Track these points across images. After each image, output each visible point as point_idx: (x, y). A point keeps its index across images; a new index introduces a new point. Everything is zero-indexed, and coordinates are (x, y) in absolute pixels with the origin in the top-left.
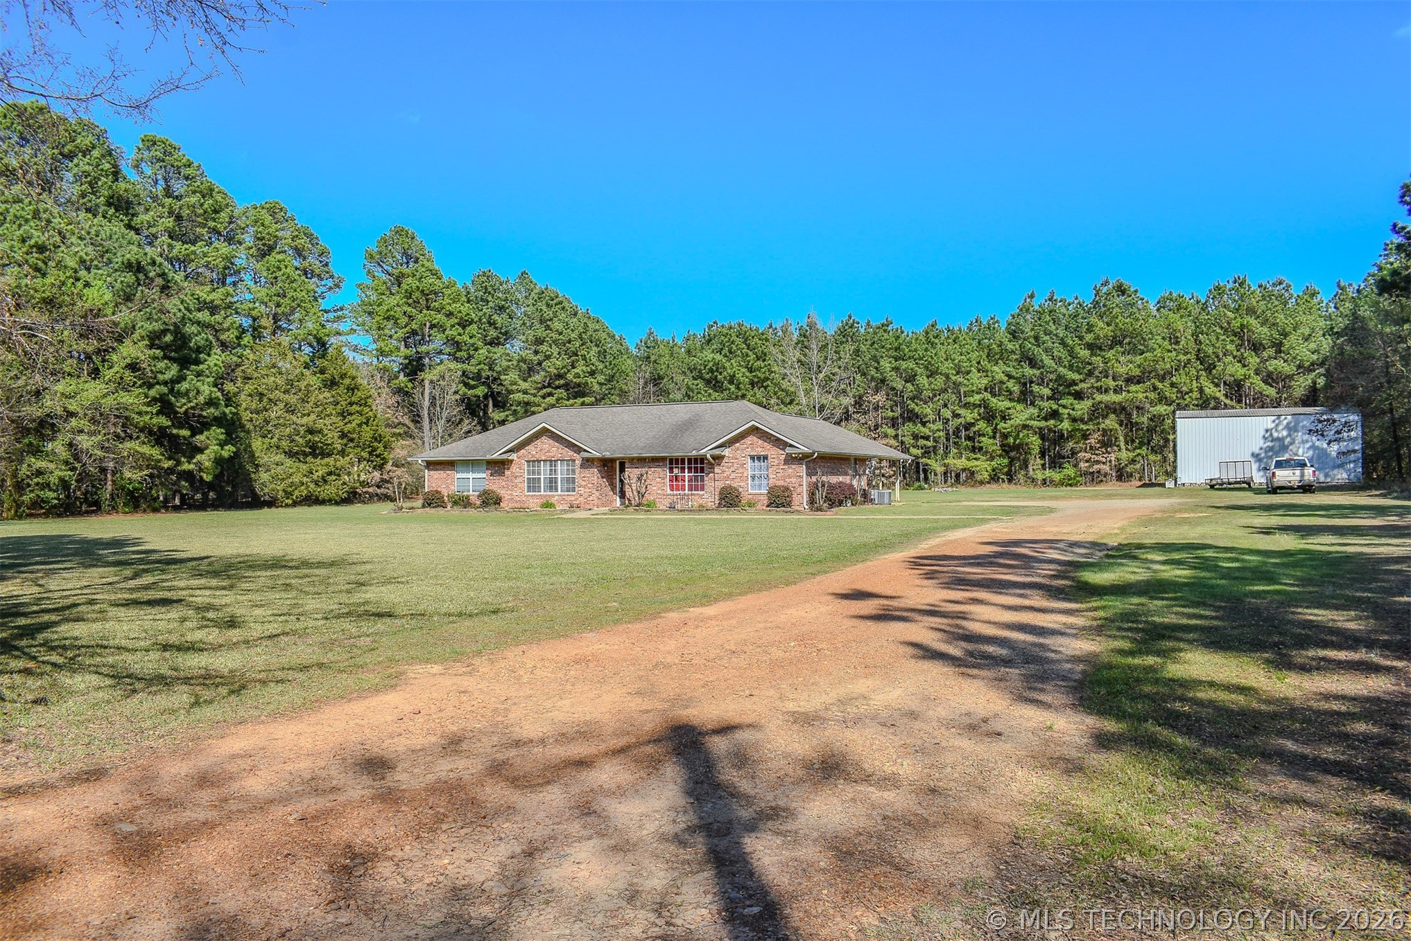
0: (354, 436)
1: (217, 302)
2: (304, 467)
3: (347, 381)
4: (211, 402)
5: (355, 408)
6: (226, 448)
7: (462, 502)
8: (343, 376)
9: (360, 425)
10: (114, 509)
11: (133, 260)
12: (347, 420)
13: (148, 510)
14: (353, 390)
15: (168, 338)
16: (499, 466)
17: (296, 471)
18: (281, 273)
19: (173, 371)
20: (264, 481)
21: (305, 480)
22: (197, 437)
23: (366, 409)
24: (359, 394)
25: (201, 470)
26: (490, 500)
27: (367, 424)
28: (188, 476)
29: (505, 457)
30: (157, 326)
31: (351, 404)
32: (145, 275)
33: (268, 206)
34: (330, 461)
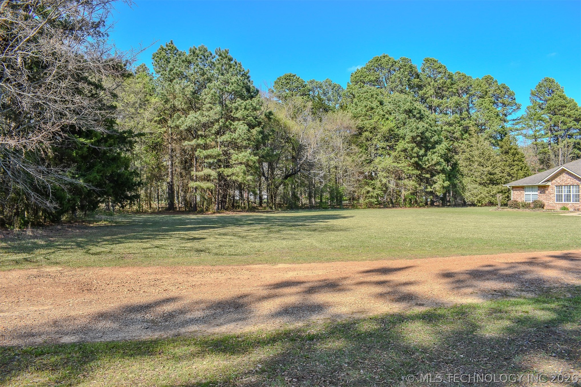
0: (514, 175)
1: (451, 122)
2: (486, 189)
3: (512, 151)
4: (438, 163)
5: (516, 163)
6: (446, 182)
7: (526, 206)
8: (510, 149)
9: (518, 170)
10: (405, 206)
11: (407, 109)
12: (512, 168)
13: (418, 207)
14: (515, 154)
15: (419, 139)
16: (543, 188)
17: (483, 192)
18: (482, 106)
19: (422, 152)
20: (467, 196)
21: (487, 195)
22: (434, 177)
23: (521, 163)
24: (518, 156)
25: (436, 191)
26: (539, 205)
27: (521, 170)
28: (431, 193)
29: (544, 184)
30: (415, 134)
31: (514, 161)
32: (412, 114)
33: (485, 77)
34: (500, 187)
